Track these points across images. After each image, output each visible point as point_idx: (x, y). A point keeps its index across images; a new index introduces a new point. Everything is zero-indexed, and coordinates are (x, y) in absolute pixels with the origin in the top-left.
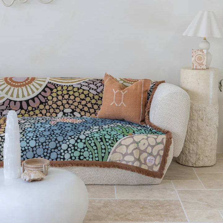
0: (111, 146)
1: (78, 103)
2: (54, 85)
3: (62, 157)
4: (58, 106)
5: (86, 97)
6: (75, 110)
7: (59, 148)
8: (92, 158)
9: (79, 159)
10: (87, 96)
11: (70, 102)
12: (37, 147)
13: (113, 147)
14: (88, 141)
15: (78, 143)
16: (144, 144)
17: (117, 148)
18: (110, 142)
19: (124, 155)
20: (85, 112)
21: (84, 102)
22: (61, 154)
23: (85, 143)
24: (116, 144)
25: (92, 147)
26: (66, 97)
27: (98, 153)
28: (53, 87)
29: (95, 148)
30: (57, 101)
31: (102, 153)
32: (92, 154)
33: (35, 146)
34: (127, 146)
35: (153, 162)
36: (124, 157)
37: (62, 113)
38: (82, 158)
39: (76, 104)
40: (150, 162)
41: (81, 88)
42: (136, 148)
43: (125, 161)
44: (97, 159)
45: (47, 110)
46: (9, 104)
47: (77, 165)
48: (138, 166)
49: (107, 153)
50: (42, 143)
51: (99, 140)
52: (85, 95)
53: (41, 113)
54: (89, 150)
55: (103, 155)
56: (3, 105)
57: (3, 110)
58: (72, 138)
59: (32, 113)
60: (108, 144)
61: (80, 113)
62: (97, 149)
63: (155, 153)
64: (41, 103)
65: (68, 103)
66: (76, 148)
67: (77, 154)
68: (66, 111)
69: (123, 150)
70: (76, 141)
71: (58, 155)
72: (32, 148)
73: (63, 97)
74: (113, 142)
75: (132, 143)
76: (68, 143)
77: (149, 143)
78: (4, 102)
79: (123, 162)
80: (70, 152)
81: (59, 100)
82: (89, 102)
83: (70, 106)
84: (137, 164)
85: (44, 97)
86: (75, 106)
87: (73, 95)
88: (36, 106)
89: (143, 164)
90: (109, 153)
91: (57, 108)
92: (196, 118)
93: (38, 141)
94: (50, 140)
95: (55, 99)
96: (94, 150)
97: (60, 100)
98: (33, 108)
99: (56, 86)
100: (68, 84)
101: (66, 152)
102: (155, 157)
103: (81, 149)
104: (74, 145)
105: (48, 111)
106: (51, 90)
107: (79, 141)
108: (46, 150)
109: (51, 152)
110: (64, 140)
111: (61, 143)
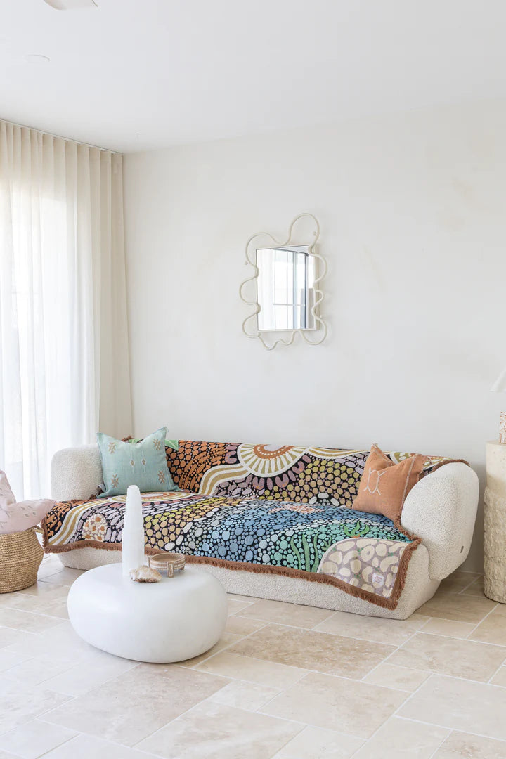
0: (322, 551)
1: (338, 485)
2: (311, 458)
3: (259, 559)
4: (311, 487)
5: (349, 477)
6: (332, 495)
7: (256, 546)
8: (298, 565)
9: (282, 564)
10: (351, 476)
11: (327, 483)
12: (231, 541)
13: (325, 552)
14: (294, 539)
15: (281, 541)
16: (369, 553)
17: (330, 554)
18: (322, 544)
19: (340, 566)
20: (346, 499)
21: (345, 485)
22: (258, 554)
23: (289, 542)
24: (329, 549)
25: (298, 549)
26: (323, 475)
27: (305, 559)
28: (309, 461)
29: (301, 550)
30: (310, 481)
31: (311, 559)
32: (297, 560)
33: (229, 540)
34: (344, 553)
35: (382, 583)
36: (339, 570)
37: (315, 498)
38: (285, 563)
39: (334, 487)
40: (376, 581)
41: (344, 465)
42: (357, 558)
43: (340, 575)
44: (303, 567)
45: (296, 492)
46: (252, 481)
47: (279, 573)
48: (355, 585)
49: (317, 561)
50: (237, 536)
51: (309, 540)
52: (349, 475)
53: (289, 496)
54: (294, 553)
55: (312, 562)
56: (245, 481)
57: (244, 489)
58: (275, 533)
59: (277, 495)
60: (319, 546)
61: (338, 500)
62: (304, 553)
63: (384, 569)
64: (291, 482)
65: (324, 485)
66: (277, 548)
67: (278, 557)
68: (320, 496)
69: (339, 558)
70: (279, 539)
71: (254, 555)
72: (225, 541)
73: (319, 475)
74: (326, 545)
75: (351, 550)
76: (268, 540)
77: (375, 553)
78: (246, 478)
79: (338, 577)
80: (269, 553)
81: (313, 480)
82: (353, 485)
83: (326, 490)
84: (354, 582)
85: (295, 474)
86: (333, 490)
87: (332, 474)
88: (283, 486)
89: (365, 583)
90: (320, 560)
91: (309, 491)
92: (501, 523)
93: (232, 533)
94: (247, 534)
95: (308, 478)
96: (300, 554)
97: (315, 480)
98: (279, 488)
99: (313, 459)
100: (329, 458)
101: (265, 552)
102: (385, 575)
103: (284, 550)
104: (275, 544)
105: (298, 494)
106: (306, 464)
107: (283, 538)
108: (240, 547)
109: (247, 550)
110: (265, 534)
111: (260, 539)
